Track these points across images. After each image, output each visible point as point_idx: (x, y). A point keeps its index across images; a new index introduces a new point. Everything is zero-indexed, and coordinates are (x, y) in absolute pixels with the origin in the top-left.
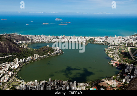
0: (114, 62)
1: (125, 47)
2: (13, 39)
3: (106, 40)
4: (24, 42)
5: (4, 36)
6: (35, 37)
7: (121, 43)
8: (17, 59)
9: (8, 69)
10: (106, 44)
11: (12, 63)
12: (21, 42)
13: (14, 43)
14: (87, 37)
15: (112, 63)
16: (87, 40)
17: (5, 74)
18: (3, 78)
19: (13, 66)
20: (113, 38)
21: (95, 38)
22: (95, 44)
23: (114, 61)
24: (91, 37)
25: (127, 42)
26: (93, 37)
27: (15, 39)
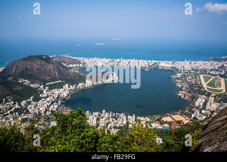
0: (182, 94)
1: (197, 74)
2: (63, 62)
3: (173, 66)
4: (75, 65)
5: (53, 58)
6: (87, 60)
7: (192, 69)
8: (67, 85)
9: (57, 97)
10: (174, 71)
11: (61, 90)
12: (71, 66)
13: (64, 66)
14: (150, 61)
15: (180, 94)
16: (151, 64)
17: (54, 102)
18: (52, 106)
19: (62, 94)
20: (182, 63)
21: (160, 63)
22: (160, 69)
23: (183, 92)
24: (155, 62)
25: (200, 68)
26: (157, 62)
27: (65, 62)
